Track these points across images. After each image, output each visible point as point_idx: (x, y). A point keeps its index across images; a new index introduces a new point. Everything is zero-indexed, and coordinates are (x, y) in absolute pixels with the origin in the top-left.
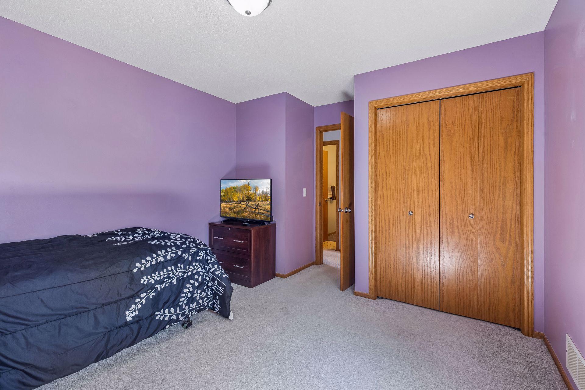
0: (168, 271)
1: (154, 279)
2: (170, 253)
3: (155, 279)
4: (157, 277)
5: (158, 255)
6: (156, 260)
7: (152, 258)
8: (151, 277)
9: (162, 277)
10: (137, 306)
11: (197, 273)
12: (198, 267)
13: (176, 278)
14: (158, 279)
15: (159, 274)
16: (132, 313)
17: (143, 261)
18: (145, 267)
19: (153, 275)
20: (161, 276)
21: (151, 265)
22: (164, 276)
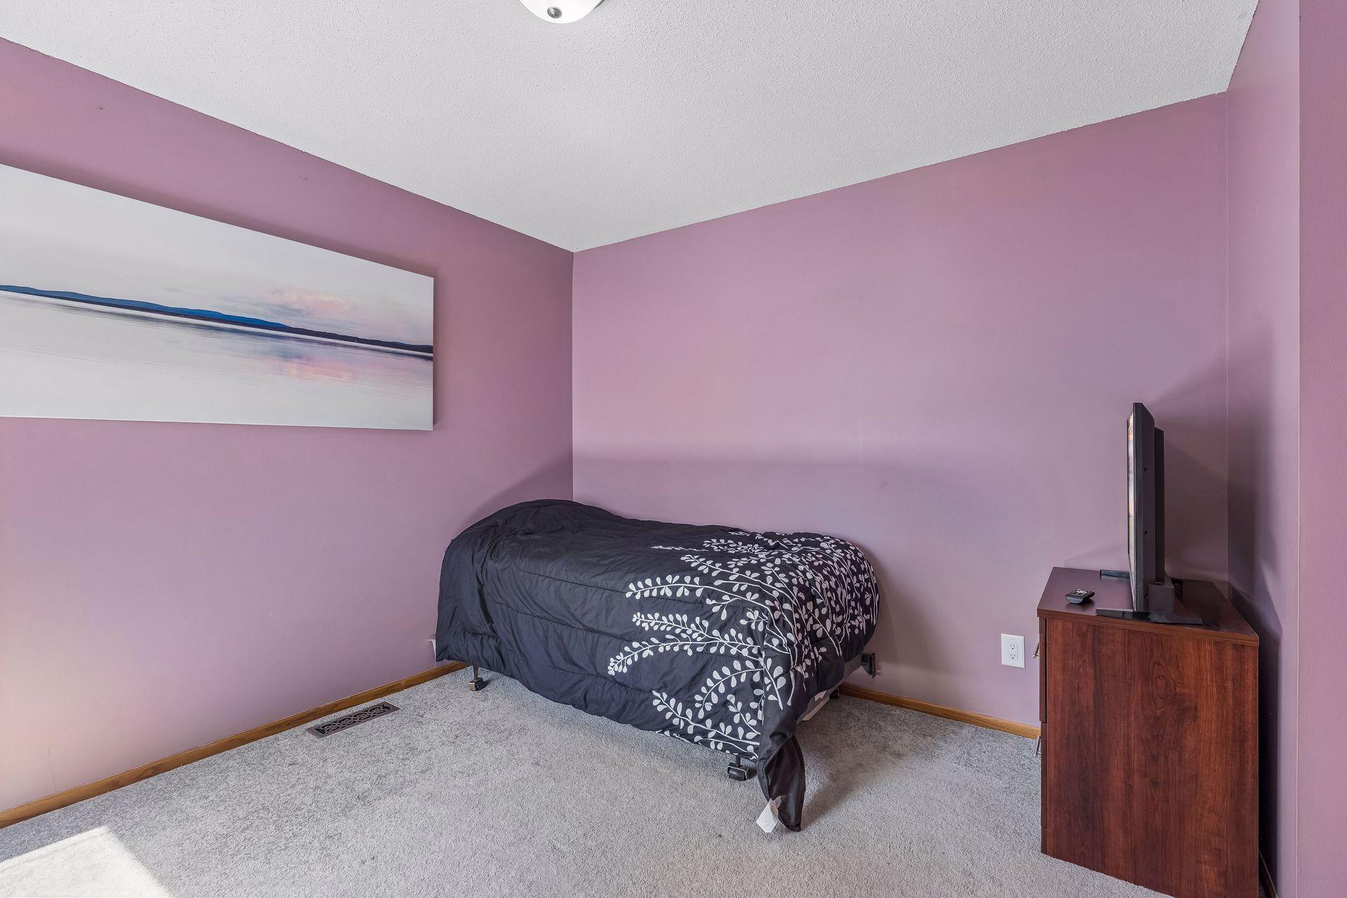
0: (676, 621)
1: (649, 623)
2: (685, 587)
3: (652, 625)
4: (656, 624)
5: (664, 582)
6: (659, 590)
7: (655, 584)
8: (646, 618)
9: (663, 628)
10: (626, 658)
11: (739, 657)
12: (741, 644)
13: (691, 643)
14: (656, 628)
15: (660, 619)
16: (619, 665)
17: (640, 584)
18: (642, 595)
19: (649, 616)
20: (663, 624)
21: (651, 596)
22: (666, 627)
